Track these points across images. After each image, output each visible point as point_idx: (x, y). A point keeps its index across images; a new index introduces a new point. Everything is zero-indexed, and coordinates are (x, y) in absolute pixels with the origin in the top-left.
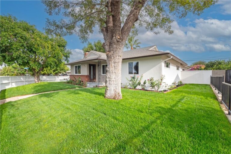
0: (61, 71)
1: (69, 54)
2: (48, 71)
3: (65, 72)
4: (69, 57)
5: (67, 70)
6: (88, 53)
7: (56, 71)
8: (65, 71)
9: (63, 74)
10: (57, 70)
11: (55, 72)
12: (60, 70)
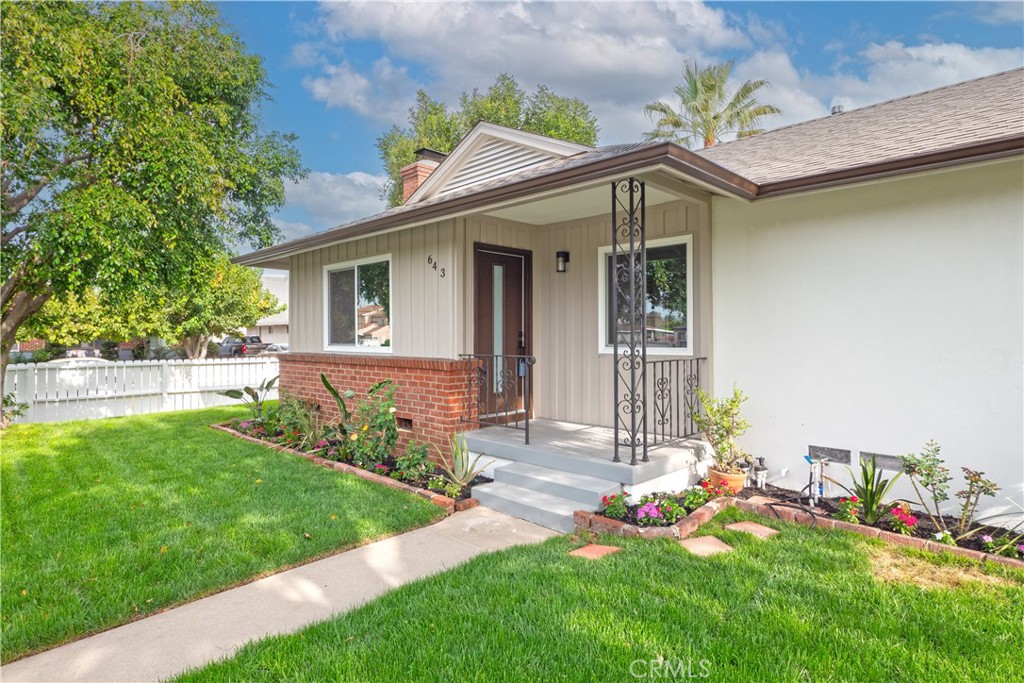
0: (222, 321)
1: (275, 173)
2: (132, 317)
3: (252, 327)
4: (277, 197)
5: (264, 310)
6: (428, 164)
7: (187, 319)
8: (247, 320)
9: (237, 335)
10: (196, 311)
11: (180, 329)
12: (218, 312)
